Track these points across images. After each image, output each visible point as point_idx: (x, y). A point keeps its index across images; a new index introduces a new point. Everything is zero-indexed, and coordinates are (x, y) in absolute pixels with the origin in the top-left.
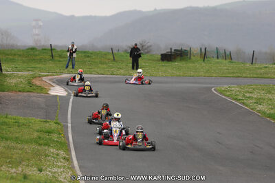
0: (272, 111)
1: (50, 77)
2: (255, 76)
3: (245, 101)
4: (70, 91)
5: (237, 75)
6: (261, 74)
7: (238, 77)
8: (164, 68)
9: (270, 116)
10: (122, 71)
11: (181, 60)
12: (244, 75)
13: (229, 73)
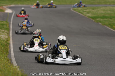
0: (92, 16)
1: (6, 6)
4: (14, 11)
9: (91, 17)
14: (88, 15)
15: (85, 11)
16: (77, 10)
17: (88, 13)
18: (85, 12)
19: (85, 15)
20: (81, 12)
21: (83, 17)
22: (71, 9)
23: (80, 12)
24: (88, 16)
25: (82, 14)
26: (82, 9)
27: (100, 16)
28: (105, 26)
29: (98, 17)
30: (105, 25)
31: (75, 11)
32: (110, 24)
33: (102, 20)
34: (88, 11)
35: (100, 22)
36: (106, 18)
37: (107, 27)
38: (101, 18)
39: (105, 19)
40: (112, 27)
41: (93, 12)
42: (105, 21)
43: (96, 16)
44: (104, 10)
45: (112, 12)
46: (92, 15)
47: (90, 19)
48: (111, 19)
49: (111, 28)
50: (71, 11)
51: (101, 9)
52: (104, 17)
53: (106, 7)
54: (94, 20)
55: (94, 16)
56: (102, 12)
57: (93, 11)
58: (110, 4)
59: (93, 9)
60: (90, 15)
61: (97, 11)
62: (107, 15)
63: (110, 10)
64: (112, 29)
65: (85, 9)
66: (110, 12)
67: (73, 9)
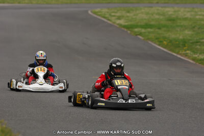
14: (118, 22)
15: (113, 14)
16: (99, 14)
17: (119, 18)
18: (114, 16)
19: (114, 23)
20: (106, 16)
21: (111, 25)
22: (90, 12)
23: (104, 17)
24: (118, 24)
25: (109, 20)
26: (108, 12)
27: (139, 24)
28: (150, 42)
29: (137, 26)
30: (148, 39)
31: (95, 16)
32: (157, 39)
33: (143, 30)
34: (118, 14)
35: (140, 34)
36: (151, 28)
37: (153, 44)
38: (142, 27)
39: (149, 30)
40: (161, 43)
41: (128, 17)
42: (149, 32)
43: (132, 23)
44: (147, 14)
45: (161, 17)
46: (126, 22)
48: (159, 28)
49: (159, 45)
50: (89, 15)
51: (143, 11)
52: (147, 26)
53: (152, 7)
54: (129, 32)
55: (130, 23)
56: (145, 17)
57: (128, 14)
58: (157, 3)
59: (128, 12)
60: (122, 22)
61: (134, 15)
62: (153, 23)
63: (158, 14)
64: (162, 47)
65: (114, 12)
66: (157, 17)
67: (91, 12)
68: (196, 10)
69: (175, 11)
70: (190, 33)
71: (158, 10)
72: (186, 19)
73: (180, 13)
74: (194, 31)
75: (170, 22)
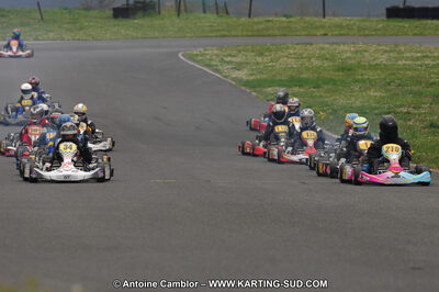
0: (252, 78)
2: (250, 33)
3: (220, 67)
5: (223, 33)
6: (258, 31)
7: (224, 36)
8: (115, 29)
9: (247, 84)
10: (51, 35)
11: (144, 16)
12: (233, 33)
13: (212, 31)
14: (235, 74)
15: (229, 59)
16: (200, 58)
17: (239, 67)
18: (228, 63)
19: (227, 77)
22: (180, 55)
23: (208, 66)
24: (233, 79)
25: (217, 71)
26: (217, 55)
27: (278, 77)
34: (238, 60)
36: (300, 86)
41: (258, 63)
43: (264, 76)
45: (326, 64)
46: (252, 75)
47: (243, 88)
48: (317, 87)
50: (179, 59)
51: (292, 52)
53: (311, 44)
54: (254, 94)
56: (292, 63)
57: (259, 59)
58: (326, 35)
59: (261, 54)
60: (243, 74)
61: (272, 61)
62: (304, 76)
63: (321, 57)
65: (230, 55)
66: (316, 62)
67: (184, 55)
68: (402, 48)
69: (356, 52)
70: (378, 94)
71: (323, 49)
72: (375, 67)
73: (366, 54)
74: (387, 91)
75: (341, 73)
